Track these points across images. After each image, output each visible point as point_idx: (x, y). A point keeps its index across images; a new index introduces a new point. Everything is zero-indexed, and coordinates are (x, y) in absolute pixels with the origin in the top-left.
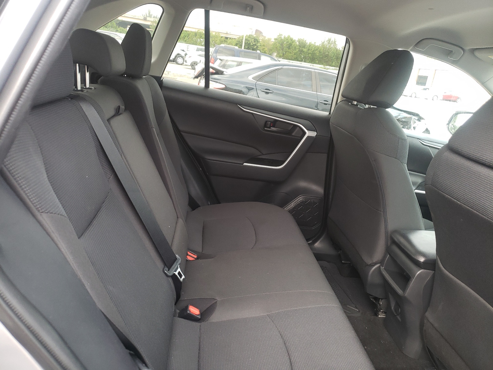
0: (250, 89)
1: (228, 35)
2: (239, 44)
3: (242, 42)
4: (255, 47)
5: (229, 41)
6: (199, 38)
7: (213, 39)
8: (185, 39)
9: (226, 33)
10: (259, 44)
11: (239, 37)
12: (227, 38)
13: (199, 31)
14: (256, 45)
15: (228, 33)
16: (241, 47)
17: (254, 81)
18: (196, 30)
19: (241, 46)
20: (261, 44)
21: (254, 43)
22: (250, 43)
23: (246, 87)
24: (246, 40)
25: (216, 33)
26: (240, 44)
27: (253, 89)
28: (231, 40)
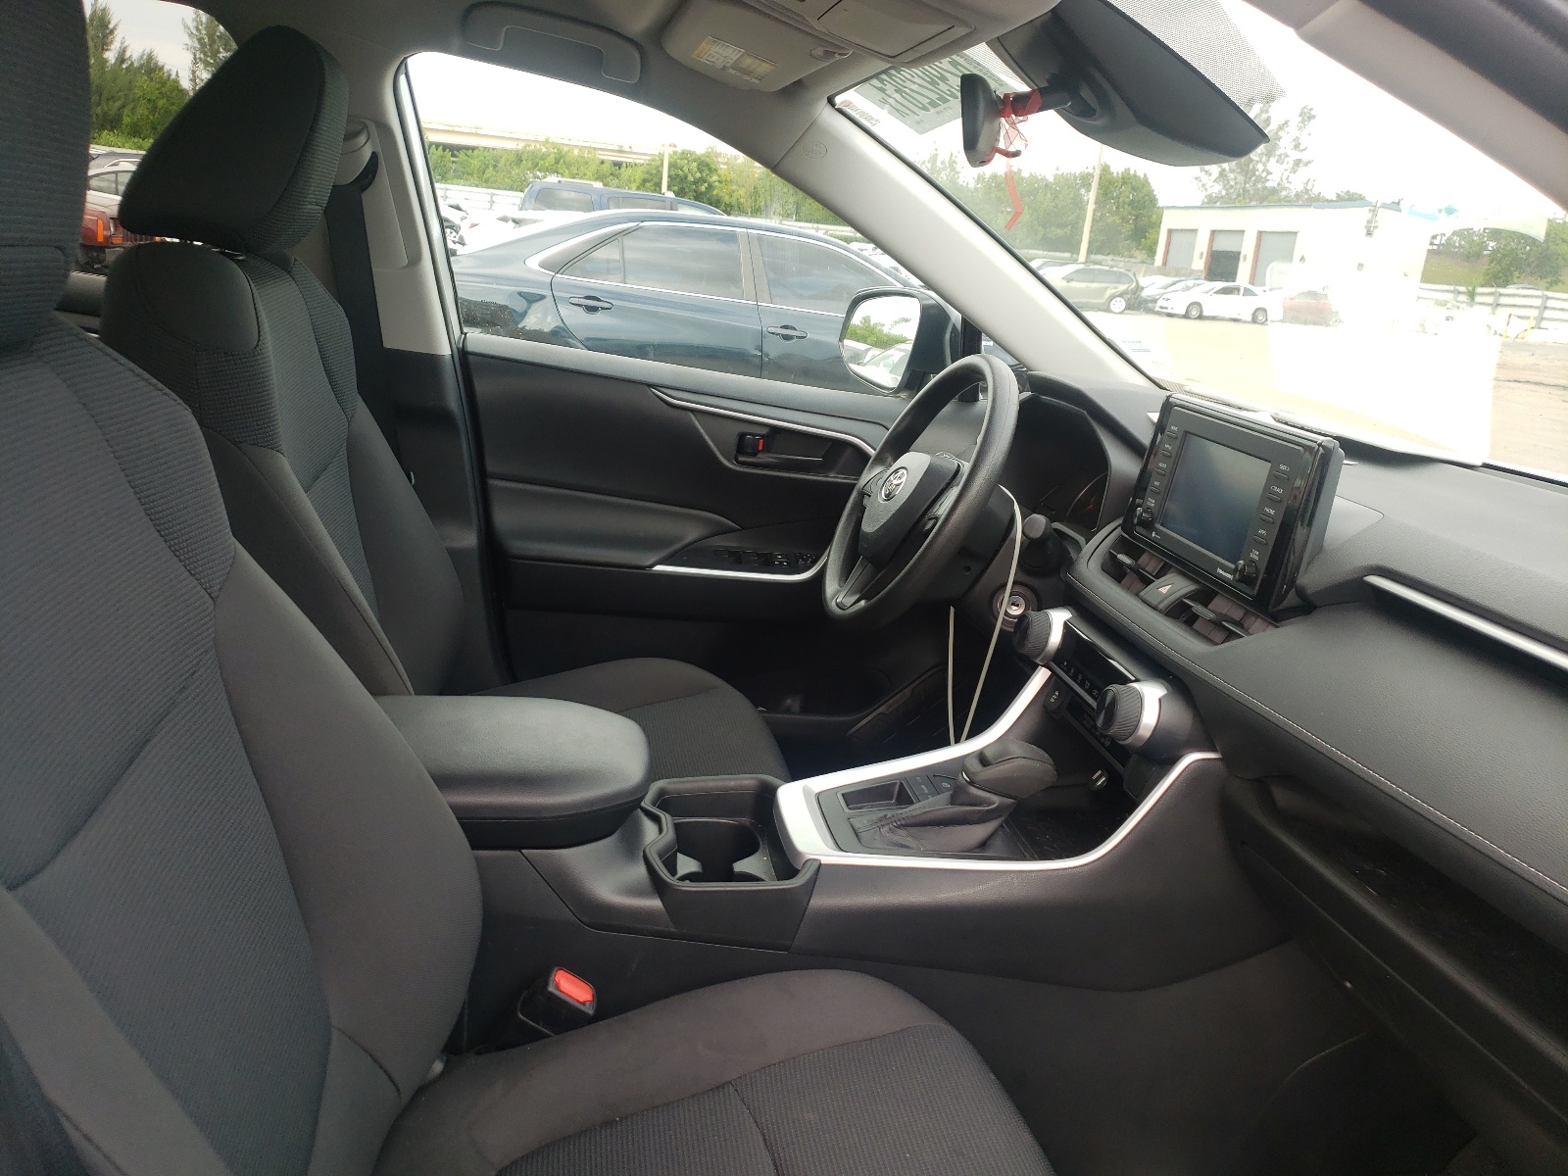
0: (532, 299)
1: (624, 155)
2: (651, 181)
3: (660, 173)
4: (703, 188)
5: (625, 173)
6: (528, 169)
7: (575, 171)
8: (486, 176)
9: (617, 148)
10: (715, 178)
11: (649, 158)
12: (618, 165)
13: (529, 146)
14: (705, 181)
15: (627, 149)
16: (658, 189)
17: (548, 272)
18: (521, 146)
19: (658, 185)
20: (724, 178)
21: (698, 175)
22: (686, 177)
23: (520, 294)
24: (672, 166)
25: (581, 149)
26: (656, 180)
27: (542, 297)
28: (630, 171)
